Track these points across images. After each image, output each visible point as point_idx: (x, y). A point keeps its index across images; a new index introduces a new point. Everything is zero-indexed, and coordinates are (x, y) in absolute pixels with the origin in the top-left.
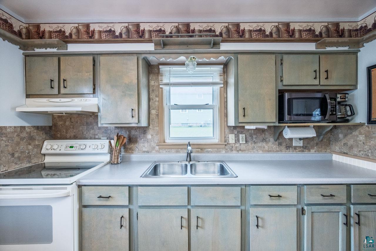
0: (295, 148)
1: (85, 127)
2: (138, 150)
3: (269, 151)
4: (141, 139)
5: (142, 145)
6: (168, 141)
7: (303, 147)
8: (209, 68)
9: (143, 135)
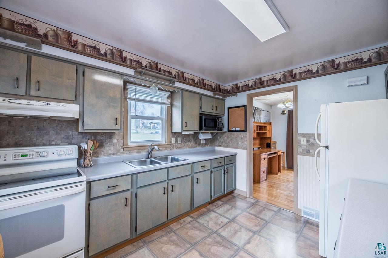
0: (202, 144)
1: (36, 132)
2: (104, 153)
3: (191, 147)
4: (107, 143)
5: (107, 148)
6: (130, 144)
7: (205, 144)
8: (162, 93)
9: (109, 140)
